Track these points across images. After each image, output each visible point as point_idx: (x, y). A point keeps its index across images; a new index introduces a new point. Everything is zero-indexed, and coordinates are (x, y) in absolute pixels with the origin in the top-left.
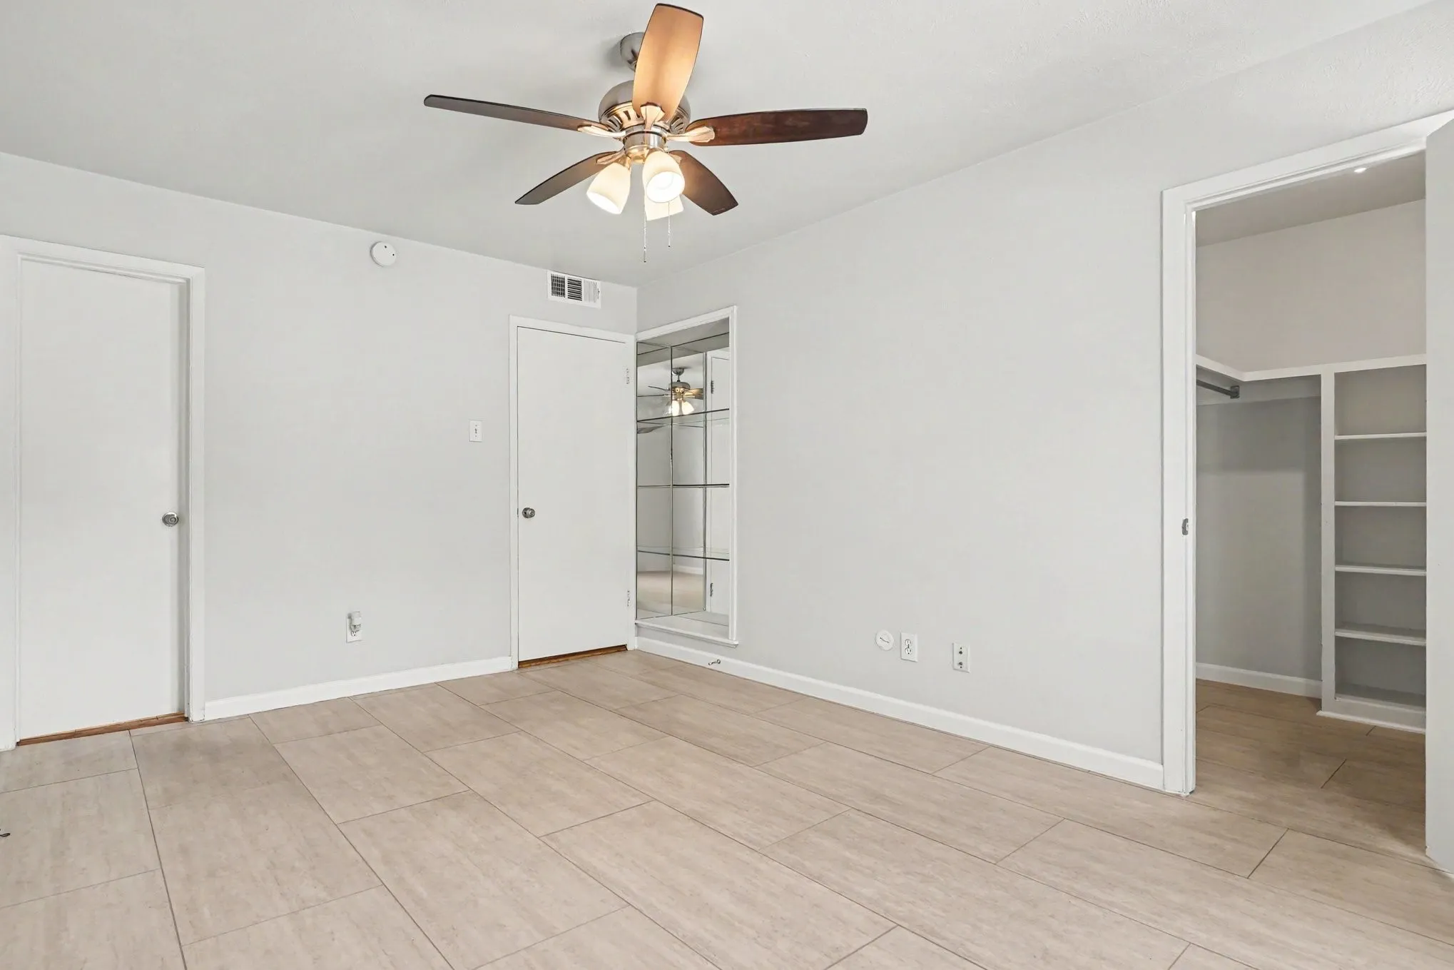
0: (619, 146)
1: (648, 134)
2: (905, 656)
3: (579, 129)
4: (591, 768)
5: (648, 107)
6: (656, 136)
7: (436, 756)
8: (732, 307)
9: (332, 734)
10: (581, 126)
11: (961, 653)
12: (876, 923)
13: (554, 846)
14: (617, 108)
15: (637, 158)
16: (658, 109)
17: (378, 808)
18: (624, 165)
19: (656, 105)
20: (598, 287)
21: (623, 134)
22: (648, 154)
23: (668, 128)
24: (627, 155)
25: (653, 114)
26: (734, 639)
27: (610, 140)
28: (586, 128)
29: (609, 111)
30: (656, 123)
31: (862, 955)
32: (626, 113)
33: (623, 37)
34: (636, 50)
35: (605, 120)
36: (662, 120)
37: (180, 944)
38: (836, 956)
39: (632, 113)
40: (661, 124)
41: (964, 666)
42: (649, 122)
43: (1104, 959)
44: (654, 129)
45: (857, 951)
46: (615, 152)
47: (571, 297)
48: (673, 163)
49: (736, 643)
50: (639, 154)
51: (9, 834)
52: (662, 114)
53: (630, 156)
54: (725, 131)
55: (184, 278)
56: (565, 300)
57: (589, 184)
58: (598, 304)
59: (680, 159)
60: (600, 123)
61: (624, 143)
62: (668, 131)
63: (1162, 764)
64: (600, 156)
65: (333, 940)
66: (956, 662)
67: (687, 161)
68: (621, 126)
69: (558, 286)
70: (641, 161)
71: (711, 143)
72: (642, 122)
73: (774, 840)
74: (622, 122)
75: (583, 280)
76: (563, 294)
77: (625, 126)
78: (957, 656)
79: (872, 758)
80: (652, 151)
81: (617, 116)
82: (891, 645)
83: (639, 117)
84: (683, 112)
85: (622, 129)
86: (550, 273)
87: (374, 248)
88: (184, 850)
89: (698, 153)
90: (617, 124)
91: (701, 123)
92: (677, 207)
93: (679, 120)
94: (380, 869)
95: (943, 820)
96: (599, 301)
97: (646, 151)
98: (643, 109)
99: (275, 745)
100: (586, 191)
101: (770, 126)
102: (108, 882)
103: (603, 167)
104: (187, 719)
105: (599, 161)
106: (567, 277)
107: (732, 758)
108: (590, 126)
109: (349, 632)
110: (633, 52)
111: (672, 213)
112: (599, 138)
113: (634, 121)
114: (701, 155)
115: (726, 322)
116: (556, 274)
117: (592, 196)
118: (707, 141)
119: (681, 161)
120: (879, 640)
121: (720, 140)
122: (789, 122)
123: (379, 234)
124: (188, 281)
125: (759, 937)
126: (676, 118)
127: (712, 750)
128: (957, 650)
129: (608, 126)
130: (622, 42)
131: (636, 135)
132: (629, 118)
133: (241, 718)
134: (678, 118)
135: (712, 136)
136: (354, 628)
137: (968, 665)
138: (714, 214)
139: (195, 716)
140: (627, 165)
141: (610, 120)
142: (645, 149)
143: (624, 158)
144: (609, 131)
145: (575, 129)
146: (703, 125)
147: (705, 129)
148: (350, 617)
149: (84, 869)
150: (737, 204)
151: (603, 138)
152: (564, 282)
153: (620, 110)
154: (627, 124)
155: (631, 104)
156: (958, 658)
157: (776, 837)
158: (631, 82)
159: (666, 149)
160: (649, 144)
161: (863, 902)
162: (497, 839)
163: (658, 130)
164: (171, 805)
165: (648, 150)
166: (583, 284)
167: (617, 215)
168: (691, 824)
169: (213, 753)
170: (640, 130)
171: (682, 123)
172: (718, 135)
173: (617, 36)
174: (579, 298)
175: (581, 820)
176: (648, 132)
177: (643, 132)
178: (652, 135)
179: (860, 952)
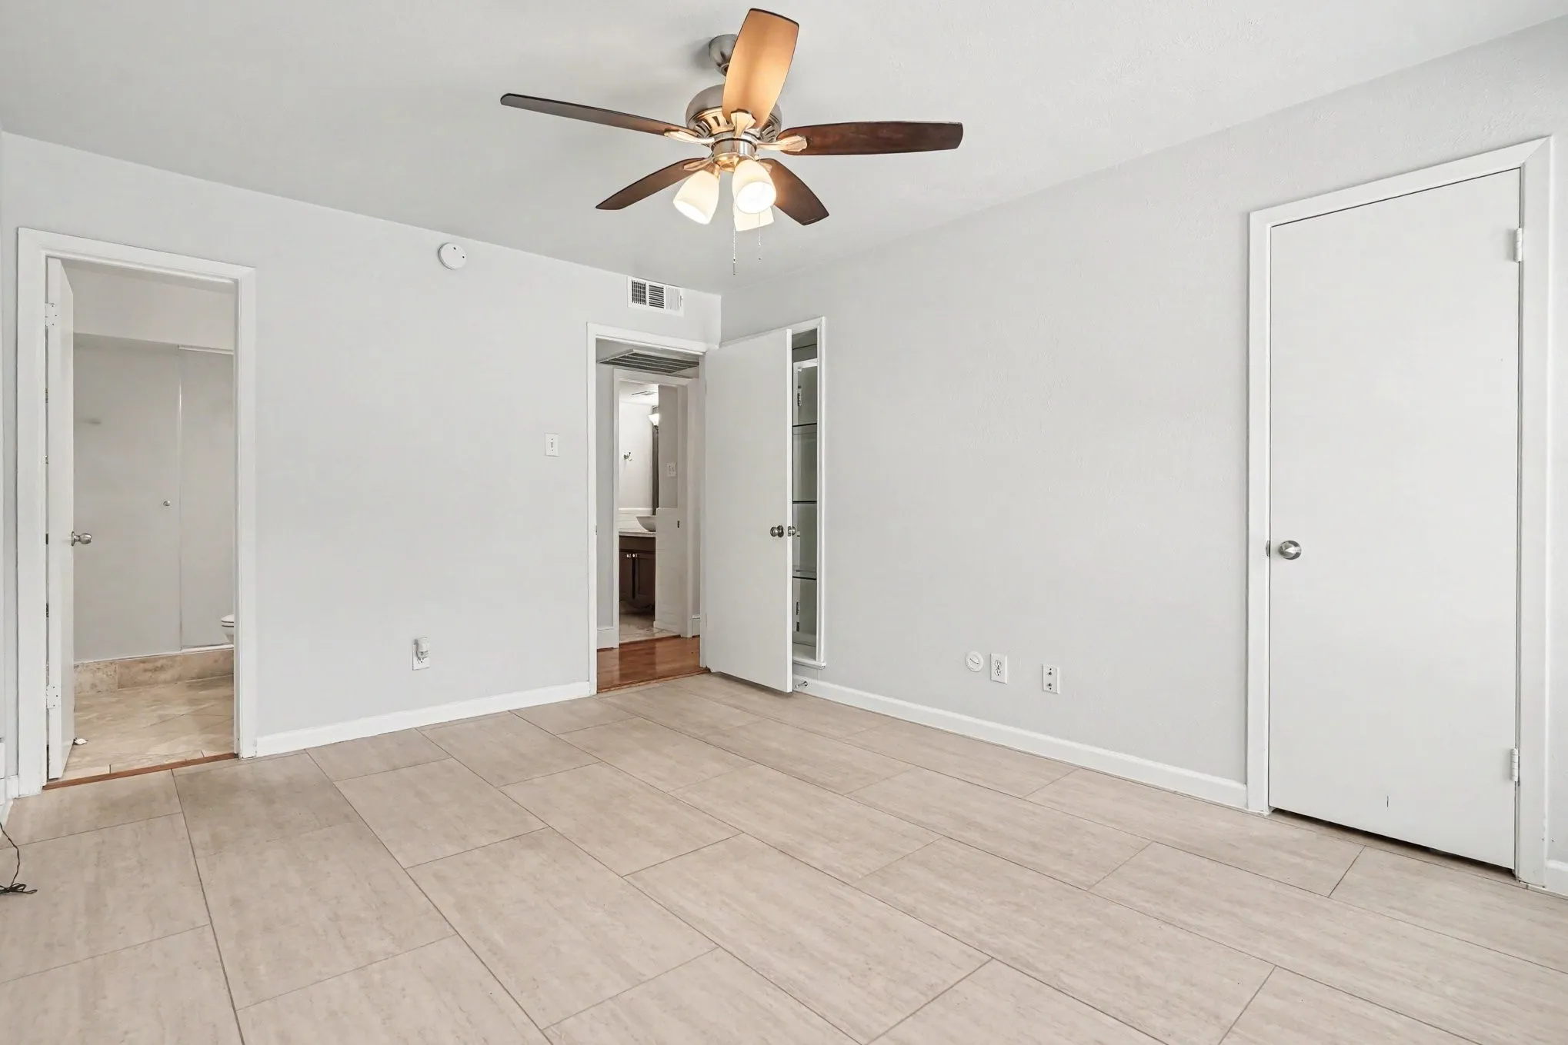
0: (707, 153)
1: (737, 142)
2: (994, 677)
3: (666, 134)
4: (676, 800)
5: (739, 114)
6: (746, 143)
7: (509, 790)
8: (819, 319)
9: (397, 769)
10: (668, 130)
11: (1050, 674)
12: (970, 956)
13: (639, 885)
14: (705, 113)
15: (726, 166)
16: (750, 116)
17: (450, 849)
18: (712, 172)
19: (747, 112)
20: (681, 294)
21: (712, 140)
22: (739, 162)
23: (758, 135)
24: (716, 163)
25: (743, 120)
26: (822, 661)
27: (698, 146)
28: (672, 133)
29: (697, 117)
30: (746, 130)
31: (957, 991)
32: (715, 118)
33: (710, 40)
34: (727, 52)
35: (693, 125)
36: (752, 127)
37: (234, 1008)
38: (931, 995)
39: (722, 119)
40: (752, 131)
41: (1052, 687)
42: (739, 130)
43: (1193, 985)
44: (744, 137)
45: (952, 987)
46: (703, 158)
47: (652, 304)
48: (763, 172)
49: (824, 664)
50: (728, 162)
51: (36, 891)
52: (754, 121)
53: (720, 163)
54: (817, 140)
55: (231, 279)
56: (646, 308)
57: (676, 192)
58: (681, 313)
59: (770, 167)
60: (687, 128)
61: (712, 149)
62: (759, 139)
63: (1246, 784)
64: (686, 162)
65: (404, 997)
66: (1046, 683)
67: (779, 171)
68: (710, 132)
69: (638, 293)
70: (730, 169)
71: (803, 153)
72: (732, 129)
73: (867, 873)
74: (710, 127)
75: (665, 286)
76: (644, 302)
77: (714, 132)
78: (1046, 677)
79: (962, 783)
80: (741, 159)
81: (706, 122)
82: (981, 667)
83: (728, 123)
84: (774, 121)
85: (711, 135)
86: (631, 279)
87: (442, 251)
88: (236, 902)
89: (789, 163)
90: (705, 128)
91: (793, 132)
92: (768, 219)
93: (770, 128)
94: (454, 917)
95: (1034, 846)
96: (681, 309)
97: (736, 160)
98: (733, 116)
99: (335, 783)
100: (672, 200)
101: (865, 136)
102: (151, 941)
103: (690, 173)
104: (236, 756)
105: (686, 167)
106: (648, 284)
107: (823, 786)
108: (677, 131)
109: (415, 658)
110: (723, 55)
111: (762, 225)
112: (686, 144)
113: (723, 129)
114: (792, 163)
115: (814, 332)
116: (636, 280)
117: (679, 204)
118: (799, 151)
119: (772, 170)
120: (969, 662)
121: (812, 149)
122: (884, 133)
123: (449, 235)
124: (236, 282)
125: (853, 976)
126: (767, 126)
127: (802, 778)
128: (1046, 671)
129: (696, 131)
130: (711, 43)
131: (726, 142)
132: (719, 125)
133: (298, 753)
134: (769, 126)
135: (805, 145)
136: (419, 654)
137: (1058, 687)
138: (804, 224)
139: (245, 753)
140: (716, 173)
141: (699, 126)
142: (735, 157)
143: (712, 165)
144: (698, 137)
145: (661, 133)
146: (795, 134)
147: (797, 138)
148: (416, 643)
149: (123, 928)
150: (828, 215)
151: (689, 144)
152: (645, 288)
153: (709, 116)
154: (716, 130)
155: (720, 109)
156: (1047, 679)
157: (869, 869)
158: (721, 88)
159: (757, 158)
160: (739, 152)
161: (956, 934)
162: (578, 879)
163: (749, 138)
164: (220, 852)
165: (738, 159)
166: (665, 291)
167: (707, 225)
168: (782, 857)
169: (267, 794)
170: (730, 137)
171: (773, 131)
172: (811, 144)
173: (704, 37)
174: (661, 306)
175: (666, 857)
176: (738, 139)
177: (733, 139)
178: (742, 142)
179: (955, 988)
